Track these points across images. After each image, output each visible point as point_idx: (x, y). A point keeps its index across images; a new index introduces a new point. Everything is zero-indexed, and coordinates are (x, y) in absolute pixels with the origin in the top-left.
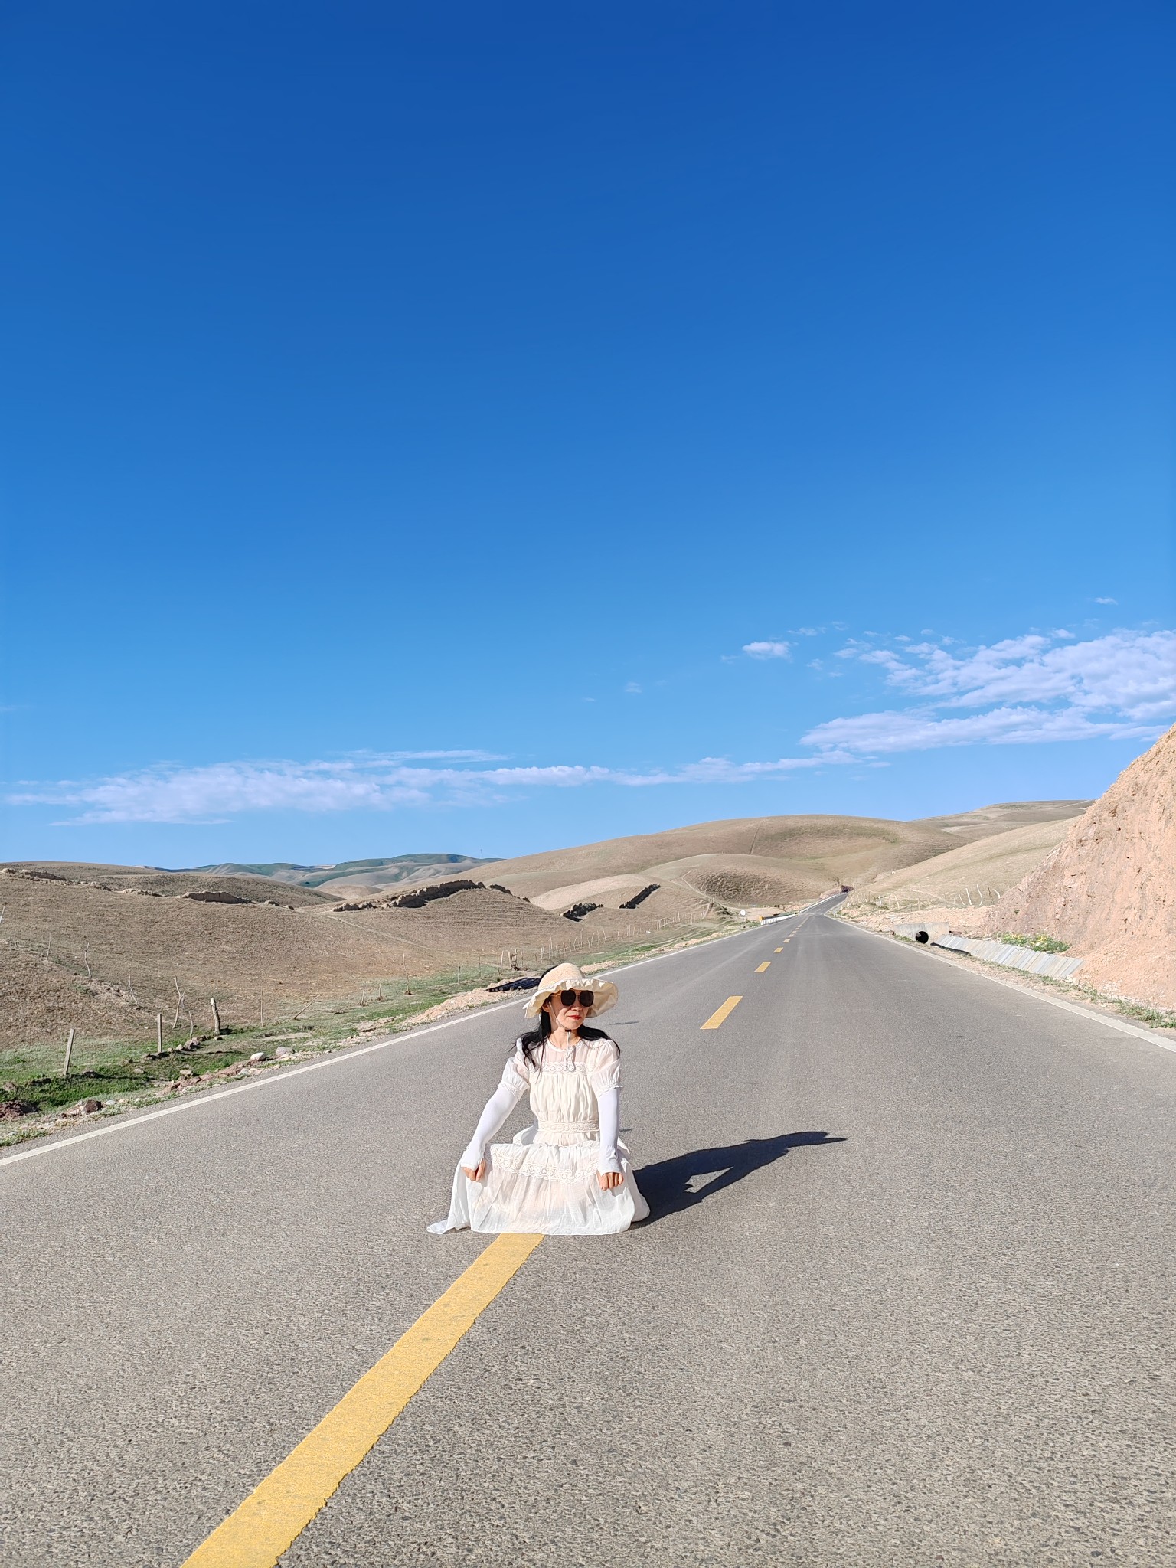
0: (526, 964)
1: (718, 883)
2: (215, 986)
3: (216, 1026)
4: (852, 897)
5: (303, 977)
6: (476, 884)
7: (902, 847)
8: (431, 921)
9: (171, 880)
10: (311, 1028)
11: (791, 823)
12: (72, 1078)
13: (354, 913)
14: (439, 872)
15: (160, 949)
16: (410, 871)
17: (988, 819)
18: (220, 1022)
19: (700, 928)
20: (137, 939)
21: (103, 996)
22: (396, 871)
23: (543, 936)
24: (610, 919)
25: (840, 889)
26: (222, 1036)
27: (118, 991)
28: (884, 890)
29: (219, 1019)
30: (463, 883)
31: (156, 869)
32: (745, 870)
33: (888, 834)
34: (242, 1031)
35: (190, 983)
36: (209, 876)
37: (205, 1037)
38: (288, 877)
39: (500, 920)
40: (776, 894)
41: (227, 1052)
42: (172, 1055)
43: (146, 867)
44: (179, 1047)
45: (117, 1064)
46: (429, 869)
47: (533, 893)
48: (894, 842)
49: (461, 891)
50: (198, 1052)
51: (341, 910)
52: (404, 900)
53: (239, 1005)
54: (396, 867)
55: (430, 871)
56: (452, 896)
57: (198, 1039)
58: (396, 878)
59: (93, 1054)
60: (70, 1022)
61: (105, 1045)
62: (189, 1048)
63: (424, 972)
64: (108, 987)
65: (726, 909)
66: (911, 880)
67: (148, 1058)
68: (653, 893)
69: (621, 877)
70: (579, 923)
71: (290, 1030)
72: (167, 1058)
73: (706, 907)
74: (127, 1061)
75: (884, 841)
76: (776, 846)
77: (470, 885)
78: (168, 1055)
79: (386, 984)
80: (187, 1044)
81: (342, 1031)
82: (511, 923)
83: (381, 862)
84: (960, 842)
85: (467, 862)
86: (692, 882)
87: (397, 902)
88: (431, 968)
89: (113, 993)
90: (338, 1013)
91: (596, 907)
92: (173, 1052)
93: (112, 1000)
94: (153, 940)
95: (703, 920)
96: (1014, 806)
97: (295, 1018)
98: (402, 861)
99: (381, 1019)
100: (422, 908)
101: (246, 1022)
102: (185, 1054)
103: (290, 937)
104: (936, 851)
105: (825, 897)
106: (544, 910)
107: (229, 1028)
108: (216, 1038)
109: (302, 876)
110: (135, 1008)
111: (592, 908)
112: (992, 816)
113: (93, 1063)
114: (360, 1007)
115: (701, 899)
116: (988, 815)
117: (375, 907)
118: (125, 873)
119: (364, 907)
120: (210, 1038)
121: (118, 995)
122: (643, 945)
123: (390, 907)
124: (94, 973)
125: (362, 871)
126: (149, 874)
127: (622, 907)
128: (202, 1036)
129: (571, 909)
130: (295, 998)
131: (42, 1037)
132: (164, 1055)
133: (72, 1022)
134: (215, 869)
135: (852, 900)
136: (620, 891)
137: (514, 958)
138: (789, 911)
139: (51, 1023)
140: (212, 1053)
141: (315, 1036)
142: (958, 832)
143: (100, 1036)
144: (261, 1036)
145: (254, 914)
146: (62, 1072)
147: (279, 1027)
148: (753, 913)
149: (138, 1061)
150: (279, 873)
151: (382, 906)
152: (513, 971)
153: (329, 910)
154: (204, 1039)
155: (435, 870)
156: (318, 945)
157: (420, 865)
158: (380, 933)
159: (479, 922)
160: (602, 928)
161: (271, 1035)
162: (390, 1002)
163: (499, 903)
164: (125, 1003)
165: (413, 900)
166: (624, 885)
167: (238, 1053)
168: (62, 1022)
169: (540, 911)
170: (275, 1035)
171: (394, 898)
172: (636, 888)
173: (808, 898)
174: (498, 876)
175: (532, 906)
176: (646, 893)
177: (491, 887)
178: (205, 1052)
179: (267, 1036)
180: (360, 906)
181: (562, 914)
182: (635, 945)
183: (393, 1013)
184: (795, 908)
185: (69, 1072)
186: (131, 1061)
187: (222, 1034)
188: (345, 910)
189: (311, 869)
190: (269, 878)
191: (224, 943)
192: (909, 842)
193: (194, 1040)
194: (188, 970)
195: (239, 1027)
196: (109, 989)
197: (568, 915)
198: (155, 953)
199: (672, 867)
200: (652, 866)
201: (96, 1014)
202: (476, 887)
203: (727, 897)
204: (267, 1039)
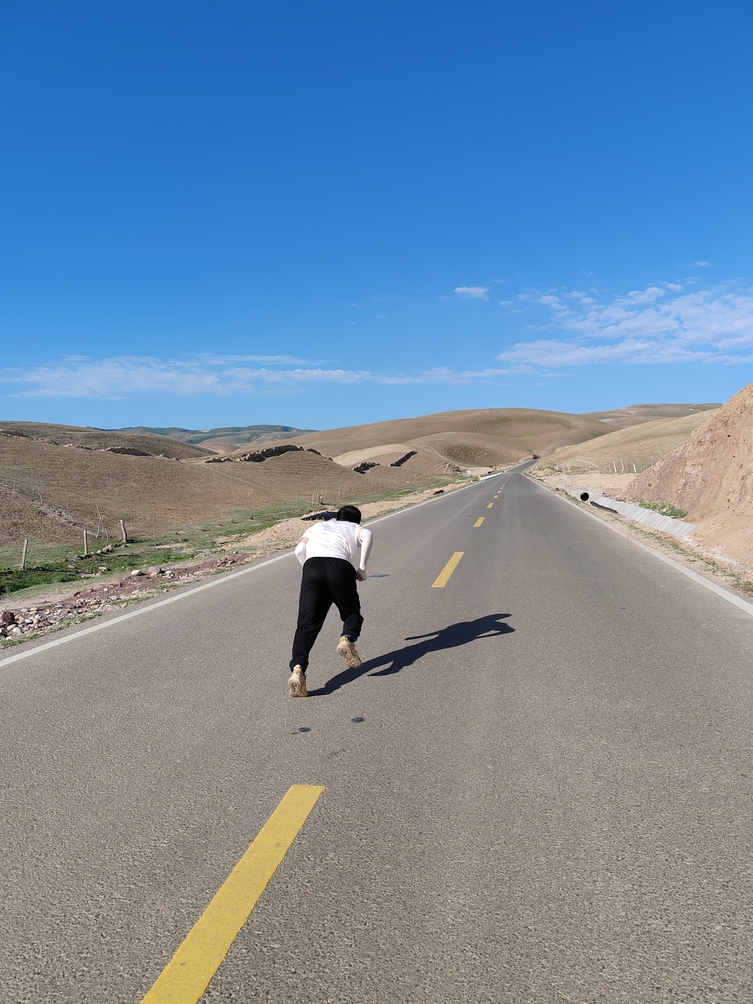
0: (328, 501)
1: (455, 451)
2: (125, 510)
3: (124, 537)
4: (539, 463)
5: (184, 506)
6: (298, 448)
7: (574, 431)
8: (268, 471)
9: (104, 436)
10: (186, 540)
11: (503, 413)
12: (27, 571)
13: (218, 464)
14: (276, 437)
15: (90, 485)
16: (258, 436)
17: (629, 414)
18: (126, 535)
19: (441, 480)
20: (75, 477)
21: (51, 516)
22: (249, 435)
23: (341, 483)
24: (384, 473)
25: (532, 457)
26: (128, 545)
27: (61, 513)
28: (560, 459)
29: (126, 533)
30: (290, 447)
31: (95, 428)
32: (472, 443)
33: (565, 422)
34: (141, 541)
35: (109, 508)
36: (129, 434)
37: (116, 545)
38: (180, 437)
39: (313, 472)
40: (490, 459)
41: (130, 556)
42: (94, 557)
43: (88, 427)
44: (99, 552)
45: (57, 562)
46: (270, 435)
47: (336, 454)
48: (569, 428)
49: (288, 452)
50: (111, 555)
51: (210, 462)
52: (251, 457)
53: (140, 523)
54: (249, 433)
55: (270, 436)
56: (282, 455)
57: (112, 546)
58: (249, 440)
59: (43, 554)
60: (28, 532)
61: (51, 549)
62: (106, 552)
63: (263, 504)
64: (54, 510)
65: (458, 468)
66: (578, 453)
67: (78, 558)
68: (412, 456)
69: (392, 445)
70: (364, 475)
71: (172, 542)
72: (90, 559)
73: (445, 467)
74: (64, 560)
75: (562, 427)
76: (493, 428)
77: (293, 448)
78: (92, 557)
79: (237, 512)
80: (105, 549)
81: (206, 543)
82: (320, 474)
83: (239, 429)
84: (611, 429)
85: (294, 431)
86: (438, 450)
87: (247, 458)
88: (266, 502)
89: (57, 514)
90: (205, 531)
91: (374, 466)
92: (95, 555)
93: (57, 519)
94: (86, 478)
95: (443, 475)
96: (647, 406)
97: (176, 534)
98: (252, 429)
99: (232, 536)
100: (262, 462)
101: (144, 535)
102: (102, 556)
103: (176, 479)
104: (595, 435)
105: (522, 462)
106: (341, 466)
107: (133, 539)
108: (123, 546)
109: (188, 437)
110: (71, 524)
111: (373, 465)
112: (633, 412)
113: (42, 560)
114: (219, 526)
115: (442, 461)
116: (629, 412)
117: (232, 461)
118: (74, 431)
119: (225, 460)
120: (120, 545)
121: (61, 515)
122: (404, 490)
123: (242, 461)
124: (46, 500)
125: (227, 435)
126: (89, 431)
127: (392, 465)
128: (115, 544)
129: (360, 466)
130: (178, 520)
131: (9, 543)
132: (89, 556)
133: (30, 533)
134: (132, 430)
135: (539, 464)
136: (391, 455)
137: (321, 497)
138: (498, 470)
139: (15, 533)
140: (121, 556)
141: (188, 547)
142: (610, 422)
143: (48, 542)
144: (153, 545)
145: (152, 463)
146: (21, 566)
147: (166, 539)
148: (476, 471)
149: (71, 560)
150: (174, 434)
151: (237, 460)
152: (320, 505)
153: (202, 462)
154: (116, 546)
155: (274, 436)
156: (194, 485)
157: (263, 432)
158: (235, 478)
159: (301, 472)
160: (378, 478)
161: (160, 544)
162: (239, 524)
163: (313, 461)
164: (65, 520)
165: (257, 457)
166: (394, 451)
167: (137, 556)
168: (23, 532)
169: (339, 466)
170: (163, 545)
171: (245, 455)
172: (402, 453)
173: (511, 462)
174: (313, 442)
175: (335, 463)
176: (408, 456)
177: (308, 450)
178: (116, 555)
179: (157, 545)
180: (222, 460)
181: (353, 469)
182: (399, 490)
183: (241, 531)
184: (502, 468)
185: (25, 566)
186: (67, 560)
187: (128, 543)
188: (212, 462)
189: (194, 432)
190: (167, 437)
191: (132, 482)
192: (579, 428)
193: (109, 547)
194: (108, 499)
195: (140, 538)
196: (55, 511)
197: (357, 470)
198: (87, 487)
199: (425, 439)
200: (413, 438)
201: (46, 527)
202: (298, 450)
203: (459, 460)
204: (157, 547)
